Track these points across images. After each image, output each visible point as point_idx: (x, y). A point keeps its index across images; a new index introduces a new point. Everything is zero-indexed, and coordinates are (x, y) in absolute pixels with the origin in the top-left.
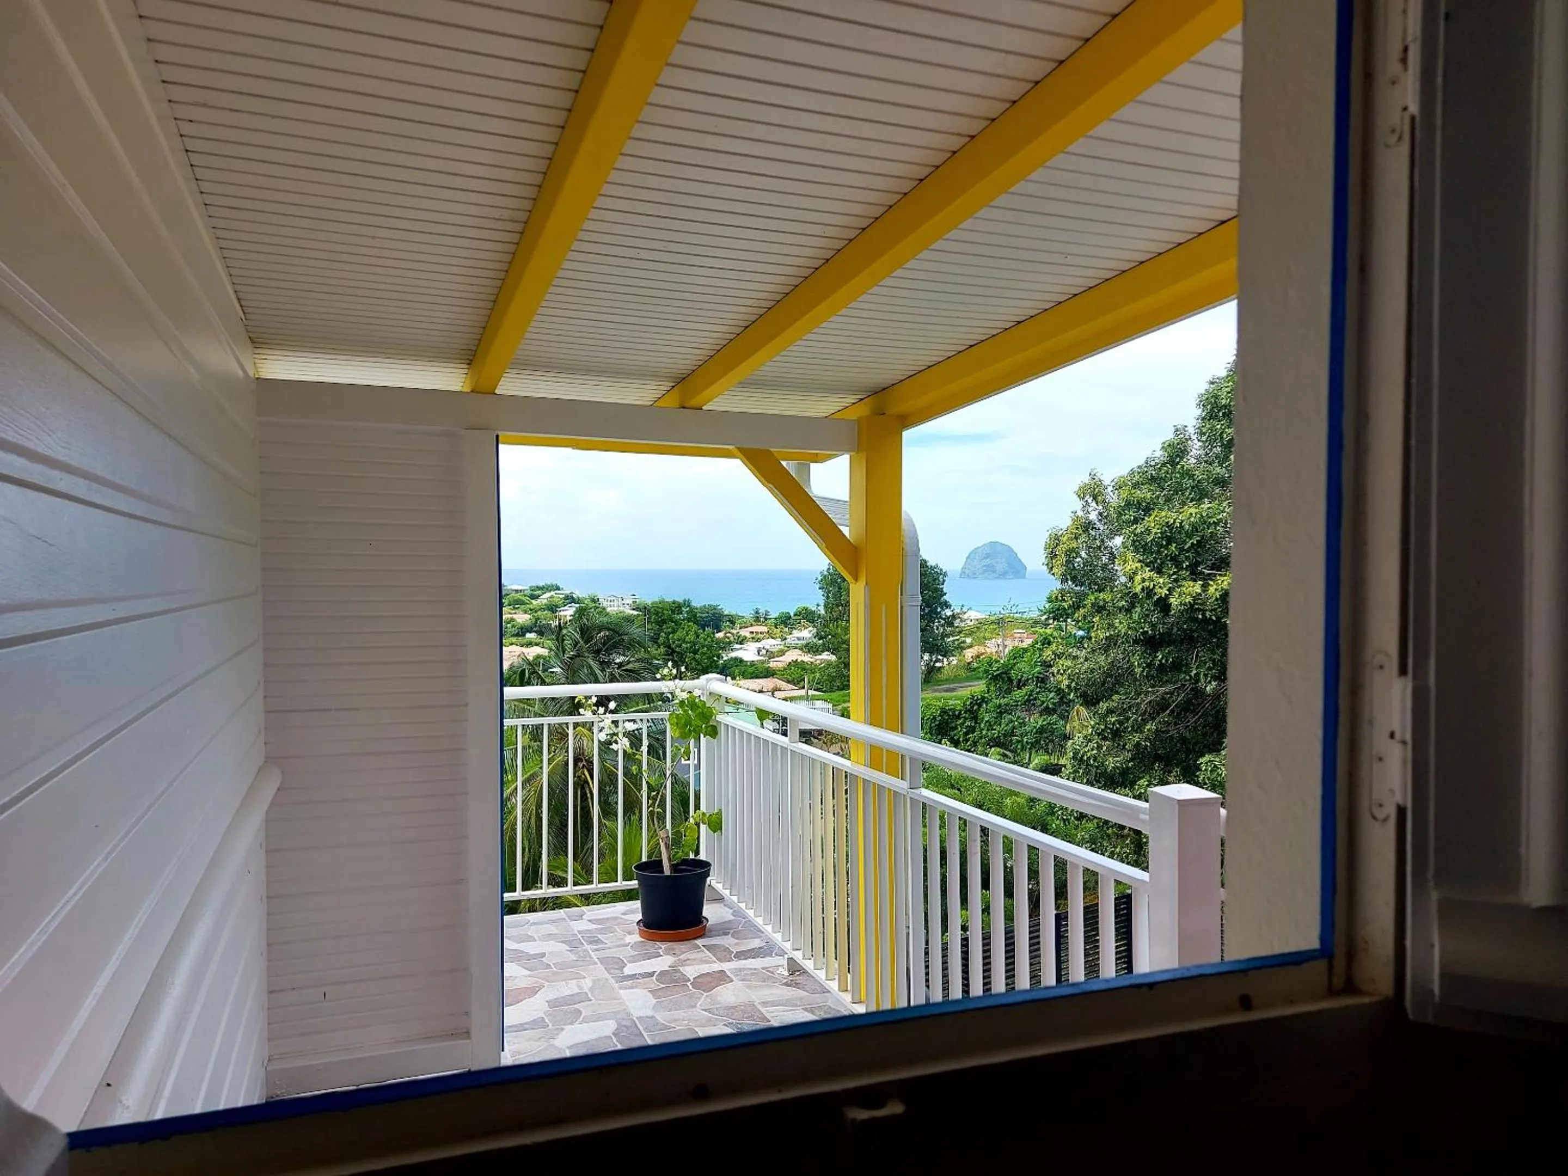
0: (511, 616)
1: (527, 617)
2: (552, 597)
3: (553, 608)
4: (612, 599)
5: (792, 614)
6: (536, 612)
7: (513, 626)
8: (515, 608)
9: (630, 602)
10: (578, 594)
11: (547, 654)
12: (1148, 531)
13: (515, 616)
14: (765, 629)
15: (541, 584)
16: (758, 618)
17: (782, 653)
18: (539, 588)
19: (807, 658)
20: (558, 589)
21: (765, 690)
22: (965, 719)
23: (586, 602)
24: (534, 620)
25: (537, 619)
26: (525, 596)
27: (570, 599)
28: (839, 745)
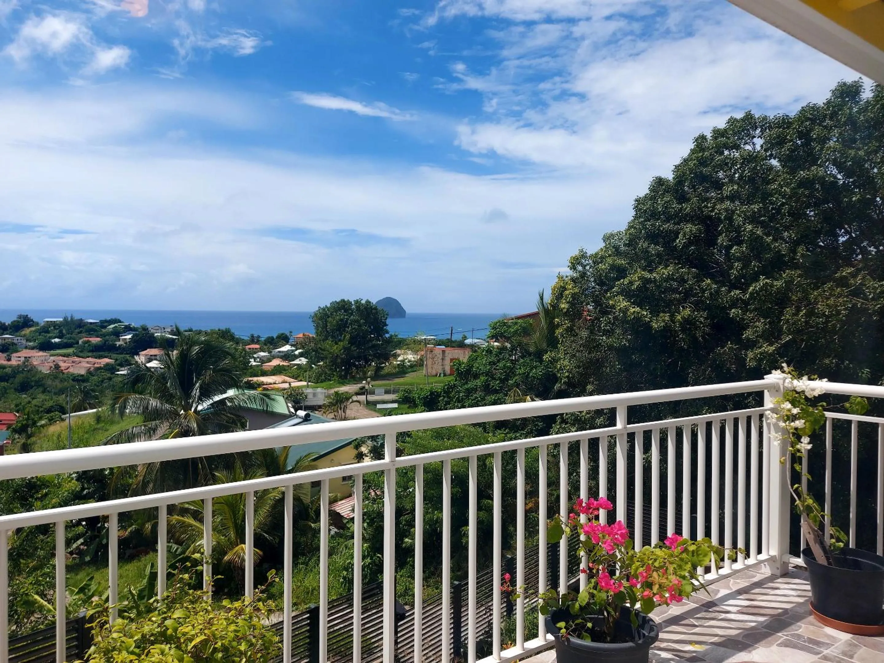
0: (87, 339)
1: (99, 339)
2: (116, 327)
3: (117, 334)
4: (157, 328)
5: (275, 337)
6: (105, 336)
7: (89, 345)
8: (90, 334)
9: (169, 330)
10: (133, 325)
11: (113, 363)
12: (631, 283)
13: (90, 339)
14: (257, 346)
15: (108, 319)
16: (254, 340)
17: (270, 360)
18: (106, 321)
19: (285, 363)
20: (120, 322)
21: (277, 382)
22: (444, 397)
23: (139, 330)
24: (104, 341)
25: (105, 342)
26: (97, 326)
27: (128, 329)
28: (333, 414)
